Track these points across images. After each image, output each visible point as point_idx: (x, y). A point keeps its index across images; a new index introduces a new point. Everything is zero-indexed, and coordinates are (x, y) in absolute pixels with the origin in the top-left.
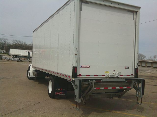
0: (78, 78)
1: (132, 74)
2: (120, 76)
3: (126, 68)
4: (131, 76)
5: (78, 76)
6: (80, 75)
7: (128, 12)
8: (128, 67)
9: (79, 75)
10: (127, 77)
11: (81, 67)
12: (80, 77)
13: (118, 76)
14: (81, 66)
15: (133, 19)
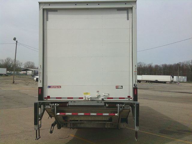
0: (45, 100)
1: (129, 97)
2: (108, 98)
3: (117, 87)
4: (126, 98)
5: (45, 98)
6: (49, 97)
7: (117, 11)
8: (122, 86)
9: (47, 97)
10: (120, 101)
11: (50, 88)
12: (48, 99)
13: (105, 98)
14: (49, 86)
15: (128, 19)
